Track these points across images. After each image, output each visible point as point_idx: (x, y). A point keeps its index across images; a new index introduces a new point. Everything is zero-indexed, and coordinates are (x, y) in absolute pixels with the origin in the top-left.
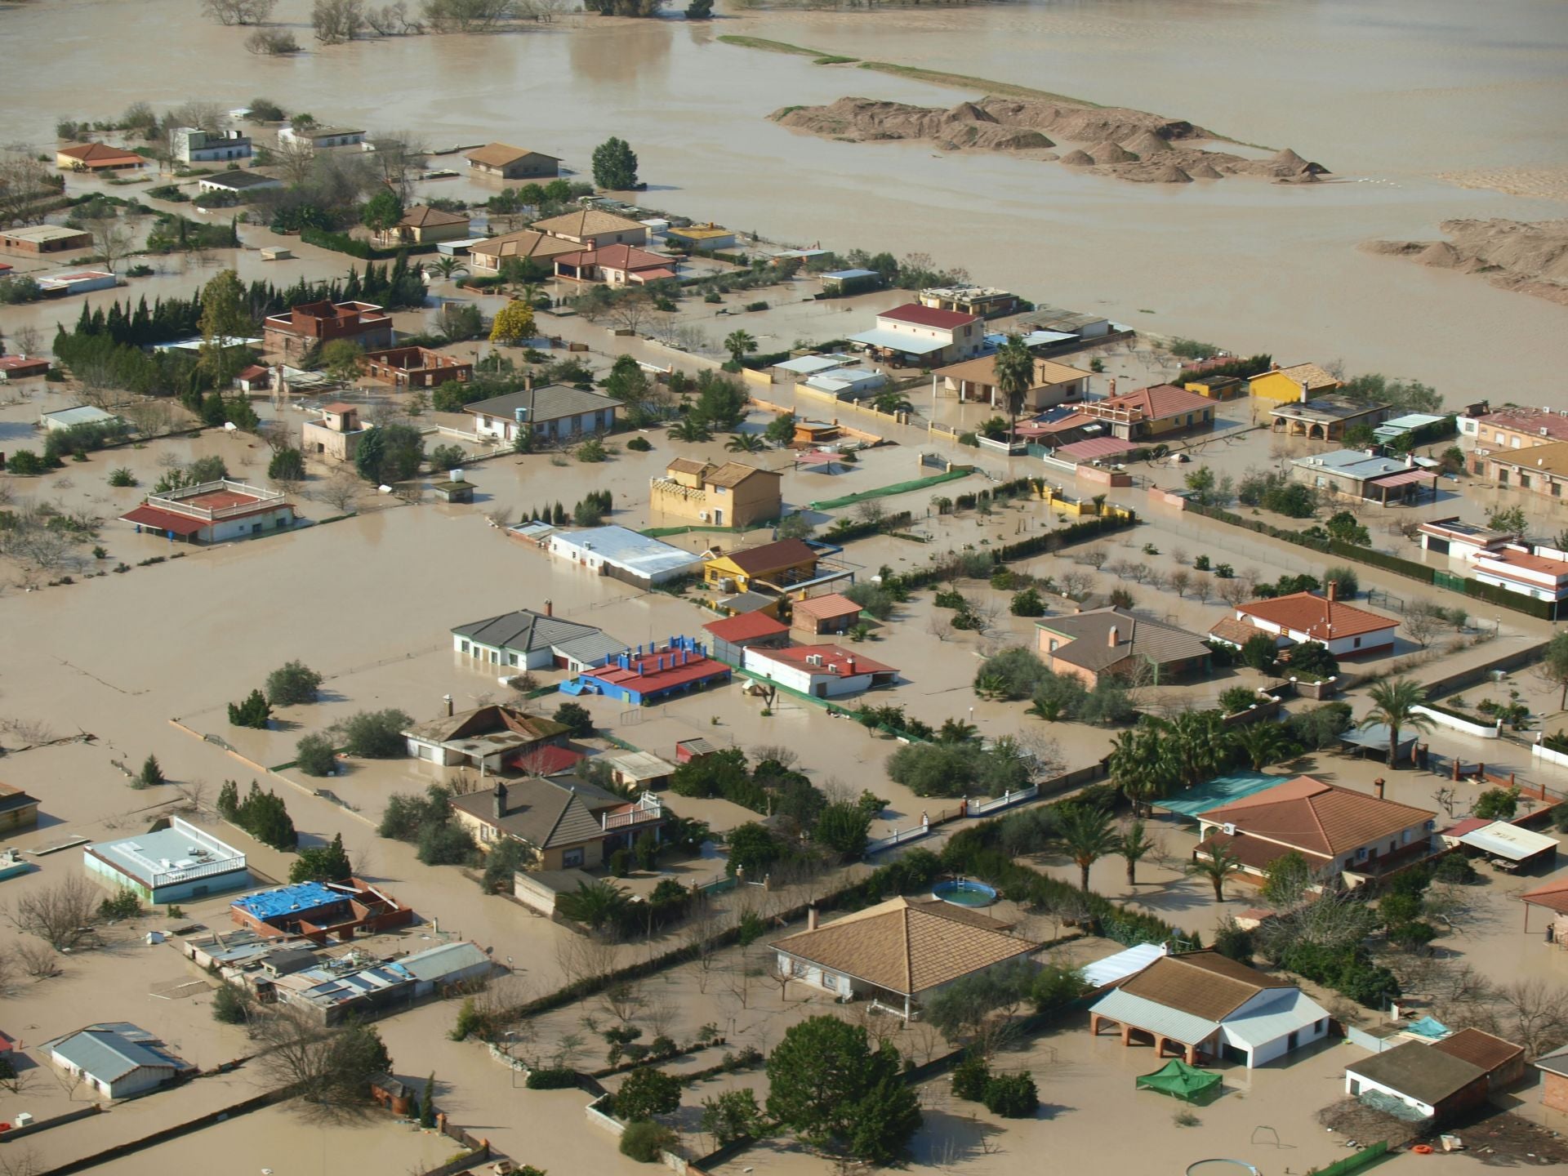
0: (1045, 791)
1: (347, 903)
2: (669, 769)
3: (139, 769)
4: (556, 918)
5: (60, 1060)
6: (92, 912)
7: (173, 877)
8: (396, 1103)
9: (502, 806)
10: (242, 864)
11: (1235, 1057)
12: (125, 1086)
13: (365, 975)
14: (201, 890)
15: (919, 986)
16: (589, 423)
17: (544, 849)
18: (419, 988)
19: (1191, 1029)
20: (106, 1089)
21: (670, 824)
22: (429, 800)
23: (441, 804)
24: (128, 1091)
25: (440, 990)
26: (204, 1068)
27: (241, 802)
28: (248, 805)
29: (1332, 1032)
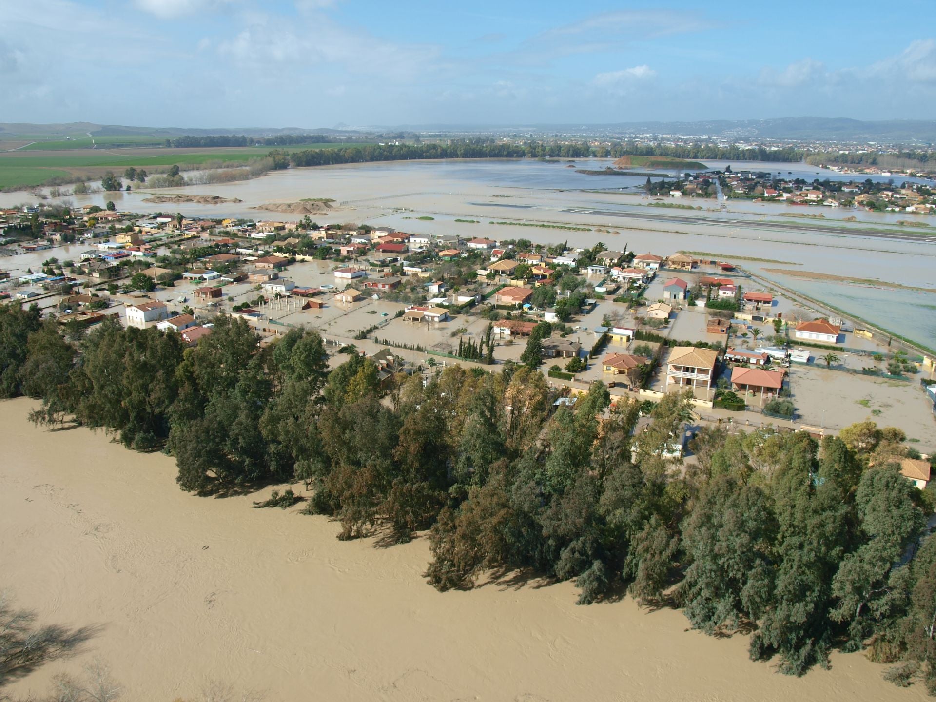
1: (65, 278)
3: (27, 270)
4: (100, 277)
6: (21, 283)
7: (34, 279)
8: (74, 293)
10: (46, 276)
11: (205, 279)
12: (30, 296)
13: (68, 283)
15: (157, 276)
16: (106, 233)
17: (97, 270)
18: (77, 285)
19: (198, 276)
23: (80, 268)
25: (81, 284)
26: (42, 294)
27: (46, 271)
29: (221, 276)
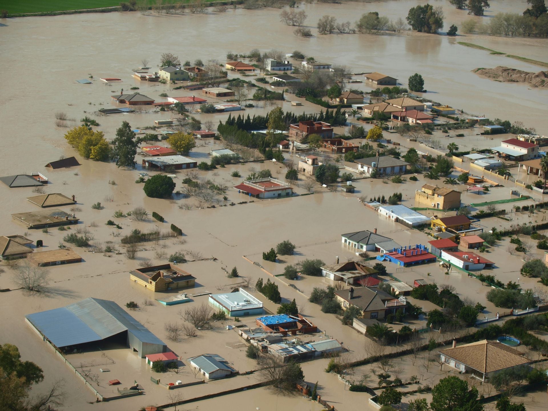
0: (541, 309)
1: (295, 323)
2: (411, 289)
3: (230, 271)
4: (366, 335)
5: (193, 364)
6: (209, 317)
7: (238, 308)
8: (304, 390)
9: (352, 295)
10: (261, 306)
12: (214, 375)
13: (299, 347)
14: (247, 313)
15: (488, 370)
16: (397, 170)
17: (364, 311)
18: (316, 353)
20: (207, 375)
21: (409, 307)
22: (327, 291)
23: (331, 293)
24: (215, 377)
25: (323, 355)
26: (241, 372)
27: (263, 285)
28: (266, 286)
